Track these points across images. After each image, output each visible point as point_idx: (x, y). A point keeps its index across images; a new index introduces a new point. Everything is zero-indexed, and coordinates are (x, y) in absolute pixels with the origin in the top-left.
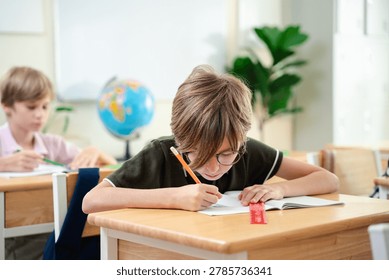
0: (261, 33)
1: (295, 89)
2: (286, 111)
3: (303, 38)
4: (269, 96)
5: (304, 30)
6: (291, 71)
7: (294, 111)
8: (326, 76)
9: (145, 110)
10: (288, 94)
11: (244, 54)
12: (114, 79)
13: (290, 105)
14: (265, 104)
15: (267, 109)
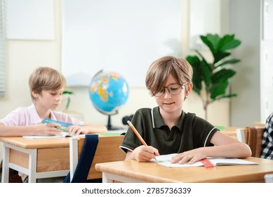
2: (224, 97)
3: (238, 43)
4: (211, 85)
6: (228, 67)
7: (230, 96)
8: (255, 70)
9: (123, 94)
10: (226, 83)
11: (193, 54)
12: (101, 71)
14: (208, 91)
15: (209, 95)
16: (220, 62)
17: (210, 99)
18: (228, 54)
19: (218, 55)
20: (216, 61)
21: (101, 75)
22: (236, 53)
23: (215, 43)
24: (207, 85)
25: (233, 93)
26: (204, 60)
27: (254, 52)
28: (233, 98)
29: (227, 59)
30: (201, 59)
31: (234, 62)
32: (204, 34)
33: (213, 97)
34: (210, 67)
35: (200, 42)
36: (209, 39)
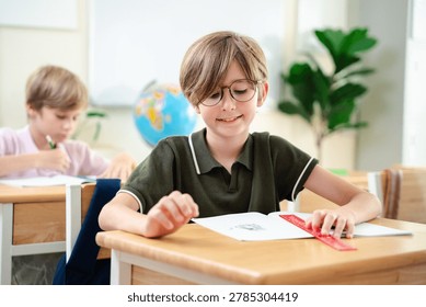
0: (322, 36)
1: (359, 101)
2: (349, 126)
3: (372, 43)
4: (328, 109)
5: (371, 34)
6: (356, 80)
7: (357, 126)
8: (397, 87)
9: (187, 119)
10: (351, 106)
11: (302, 60)
12: (153, 83)
13: (353, 119)
14: (324, 117)
15: (326, 123)
16: (343, 73)
18: (356, 60)
19: (342, 60)
20: (337, 71)
21: (153, 88)
22: (369, 58)
29: (355, 67)
31: (365, 72)
33: (332, 127)
34: (328, 81)
35: (315, 41)
36: (329, 36)
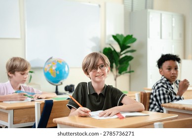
2: (127, 72)
3: (134, 40)
4: (119, 65)
5: (134, 37)
6: (129, 54)
7: (130, 72)
9: (65, 71)
12: (51, 58)
14: (117, 69)
15: (118, 71)
16: (124, 52)
17: (118, 74)
18: (129, 47)
19: (123, 47)
20: (121, 51)
21: (52, 60)
22: (133, 46)
23: (121, 40)
24: (117, 65)
25: (132, 70)
26: (114, 50)
27: (144, 45)
28: (132, 73)
29: (128, 49)
30: (113, 50)
31: (132, 51)
32: (115, 35)
33: (120, 73)
34: (118, 55)
35: (112, 39)
36: (118, 37)
